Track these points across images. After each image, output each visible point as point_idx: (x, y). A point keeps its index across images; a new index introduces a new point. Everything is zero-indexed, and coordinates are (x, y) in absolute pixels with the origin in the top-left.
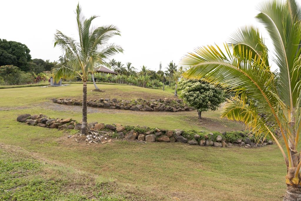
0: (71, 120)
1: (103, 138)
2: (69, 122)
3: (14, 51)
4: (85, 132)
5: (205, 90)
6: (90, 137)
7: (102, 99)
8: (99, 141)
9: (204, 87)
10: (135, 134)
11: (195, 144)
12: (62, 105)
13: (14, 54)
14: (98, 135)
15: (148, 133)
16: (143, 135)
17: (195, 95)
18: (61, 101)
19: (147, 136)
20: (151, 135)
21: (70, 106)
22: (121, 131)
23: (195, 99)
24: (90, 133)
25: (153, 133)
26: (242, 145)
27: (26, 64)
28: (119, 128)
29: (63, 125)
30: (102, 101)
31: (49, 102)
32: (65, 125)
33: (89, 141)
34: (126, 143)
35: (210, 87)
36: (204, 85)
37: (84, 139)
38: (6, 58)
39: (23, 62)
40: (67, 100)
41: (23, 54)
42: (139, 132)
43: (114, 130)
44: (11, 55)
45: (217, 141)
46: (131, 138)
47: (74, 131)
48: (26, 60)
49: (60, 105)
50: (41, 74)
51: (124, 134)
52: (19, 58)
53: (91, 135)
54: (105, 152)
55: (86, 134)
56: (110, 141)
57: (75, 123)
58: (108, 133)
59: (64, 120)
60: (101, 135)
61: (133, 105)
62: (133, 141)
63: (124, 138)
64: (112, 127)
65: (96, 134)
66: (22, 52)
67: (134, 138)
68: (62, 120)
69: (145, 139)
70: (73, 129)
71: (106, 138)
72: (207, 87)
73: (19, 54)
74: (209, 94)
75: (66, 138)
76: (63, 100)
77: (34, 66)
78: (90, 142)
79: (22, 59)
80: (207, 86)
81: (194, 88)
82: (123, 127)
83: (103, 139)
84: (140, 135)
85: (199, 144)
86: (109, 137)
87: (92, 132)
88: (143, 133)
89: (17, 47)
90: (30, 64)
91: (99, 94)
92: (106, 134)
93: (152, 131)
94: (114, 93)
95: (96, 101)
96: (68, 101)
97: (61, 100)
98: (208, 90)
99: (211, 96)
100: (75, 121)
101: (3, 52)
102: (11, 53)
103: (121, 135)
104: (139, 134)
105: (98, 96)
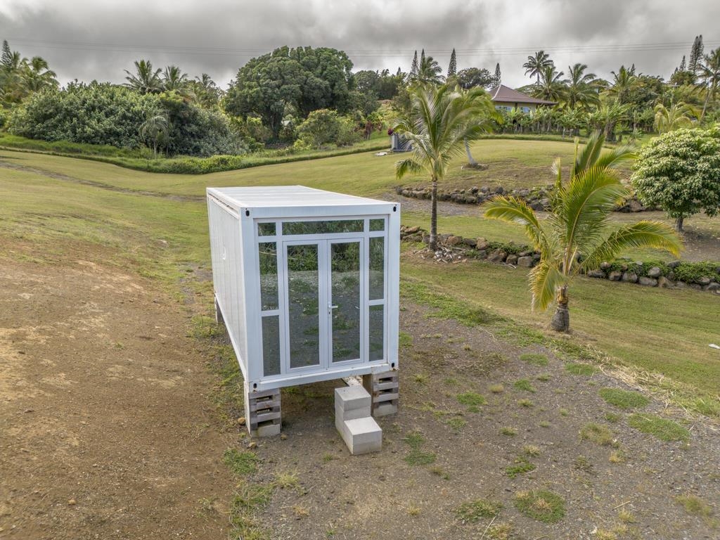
0: (418, 229)
1: (456, 256)
2: (416, 232)
3: (325, 70)
4: (434, 247)
5: (685, 172)
6: (439, 254)
7: (475, 188)
8: (450, 260)
9: (682, 168)
10: (503, 254)
11: (599, 277)
12: (409, 199)
13: (325, 78)
14: (451, 253)
15: (522, 254)
16: (514, 257)
17: (657, 184)
18: (407, 192)
19: (520, 258)
20: (526, 258)
21: (422, 201)
22: (483, 249)
23: (656, 192)
24: (440, 249)
25: (530, 254)
26: (710, 289)
27: (346, 96)
28: (481, 244)
29: (409, 236)
30: (475, 191)
31: (390, 192)
32: (411, 236)
33: (438, 258)
34: (485, 265)
35: (697, 168)
36: (684, 162)
37: (432, 256)
38: (314, 89)
39: (341, 93)
40: (417, 190)
41: (341, 74)
42: (508, 251)
43: (474, 246)
44: (319, 80)
45: (649, 277)
46: (495, 260)
47: (422, 245)
48: (346, 89)
49: (407, 198)
50: (374, 115)
51: (487, 254)
52: (334, 85)
53: (441, 252)
54: (454, 273)
55: (435, 250)
56: (464, 261)
57: (423, 234)
58: (464, 251)
59: (410, 229)
60: (455, 252)
61: (535, 199)
62: (498, 264)
63: (486, 258)
64: (471, 242)
65: (448, 250)
66: (339, 71)
67: (501, 259)
68: (407, 227)
69: (517, 262)
70: (420, 241)
71: (459, 257)
72: (690, 168)
73: (334, 77)
74: (692, 183)
75: (411, 253)
76: (411, 189)
77: (361, 98)
78: (438, 260)
79: (340, 85)
80: (692, 165)
81: (657, 171)
82: (488, 243)
83: (455, 258)
84: (510, 256)
85: (607, 277)
86: (465, 256)
87: (443, 248)
88: (515, 253)
89: (330, 60)
90: (353, 96)
91: (475, 176)
92: (461, 252)
93: (529, 251)
94: (505, 170)
95: (463, 192)
96: (419, 192)
97: (408, 189)
98: (693, 173)
99: (695, 186)
100: (423, 231)
101: (307, 77)
102: (320, 75)
103: (482, 254)
104: (508, 254)
105: (472, 181)
